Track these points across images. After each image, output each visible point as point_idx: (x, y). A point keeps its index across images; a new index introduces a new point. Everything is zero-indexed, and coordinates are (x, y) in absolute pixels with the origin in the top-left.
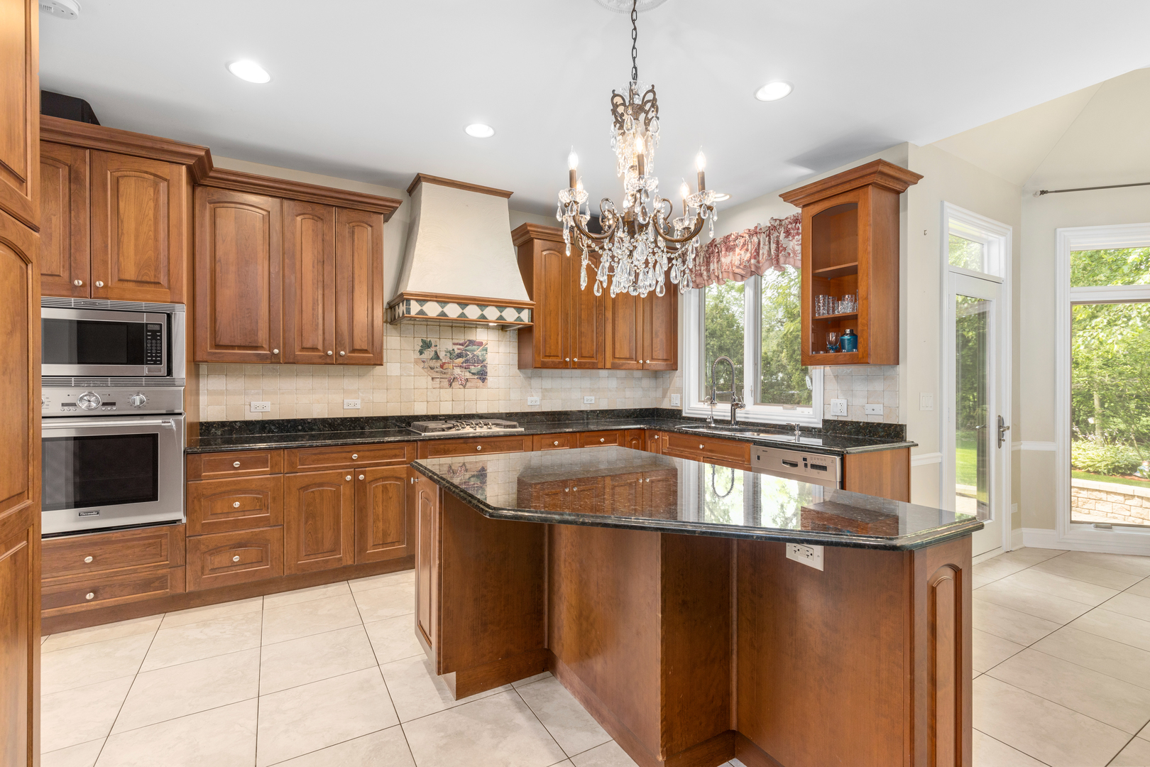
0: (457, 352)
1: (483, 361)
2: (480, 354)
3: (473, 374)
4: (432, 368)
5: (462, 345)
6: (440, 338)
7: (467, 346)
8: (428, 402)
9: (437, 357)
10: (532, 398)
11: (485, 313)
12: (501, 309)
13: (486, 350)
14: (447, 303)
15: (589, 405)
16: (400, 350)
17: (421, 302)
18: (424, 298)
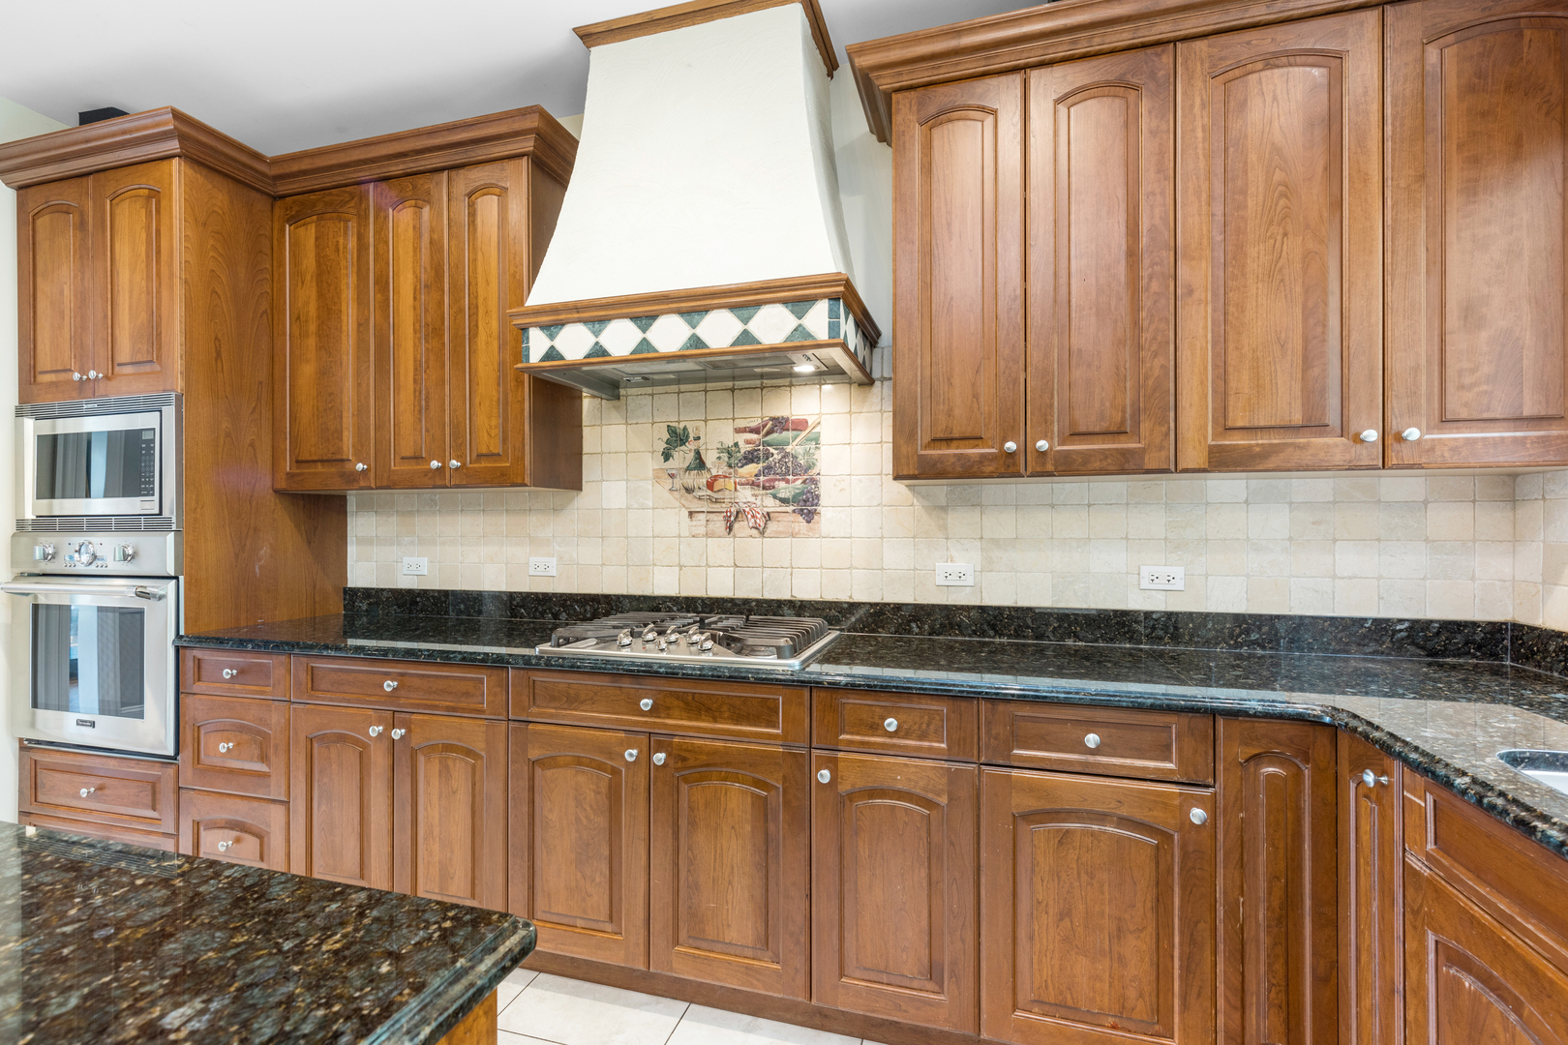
0: (744, 448)
1: (809, 467)
2: (800, 450)
3: (784, 501)
4: (689, 490)
5: (756, 431)
6: (706, 421)
7: (768, 433)
8: (681, 567)
9: (700, 464)
10: (950, 567)
11: (701, 331)
12: (745, 312)
13: (816, 440)
14: (603, 321)
15: (1161, 596)
16: (627, 453)
17: (551, 328)
18: (555, 318)
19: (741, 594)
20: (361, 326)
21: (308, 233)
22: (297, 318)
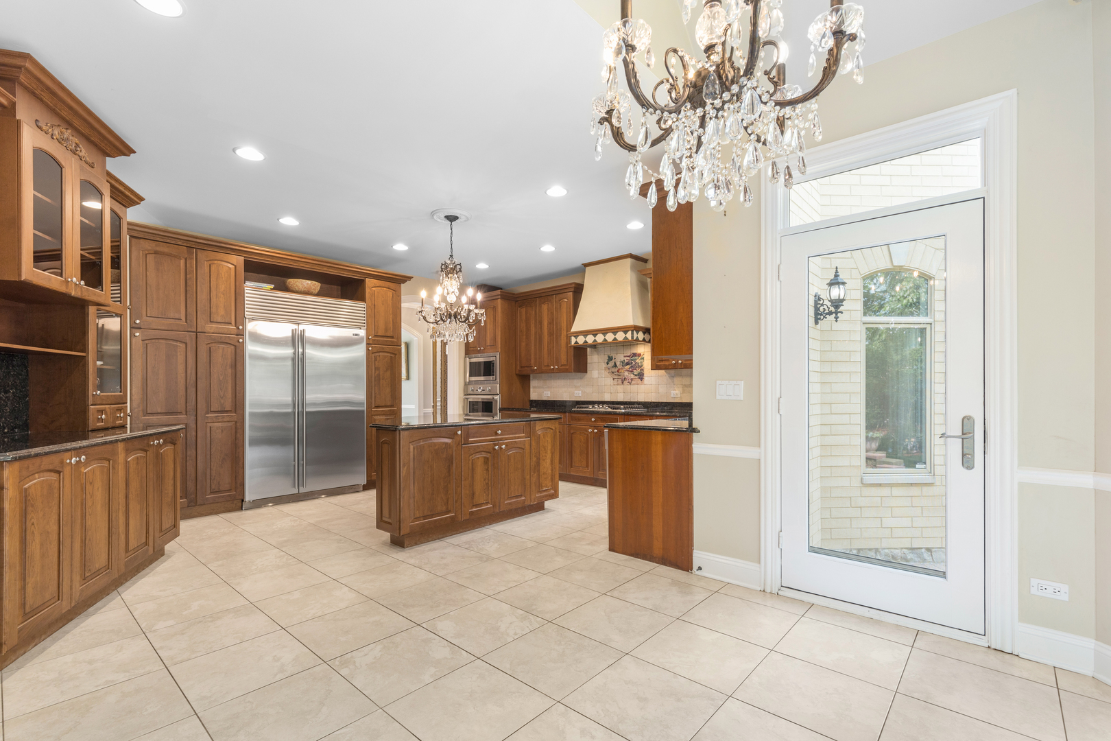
0: (626, 361)
1: (642, 366)
2: (639, 362)
3: (636, 375)
4: (613, 373)
5: (629, 356)
6: (617, 354)
7: (631, 357)
8: (611, 393)
9: (615, 366)
11: (606, 338)
13: (643, 359)
14: (587, 335)
16: (598, 364)
17: (576, 337)
18: (577, 334)
19: (625, 400)
20: (536, 333)
21: (524, 310)
22: (521, 331)
